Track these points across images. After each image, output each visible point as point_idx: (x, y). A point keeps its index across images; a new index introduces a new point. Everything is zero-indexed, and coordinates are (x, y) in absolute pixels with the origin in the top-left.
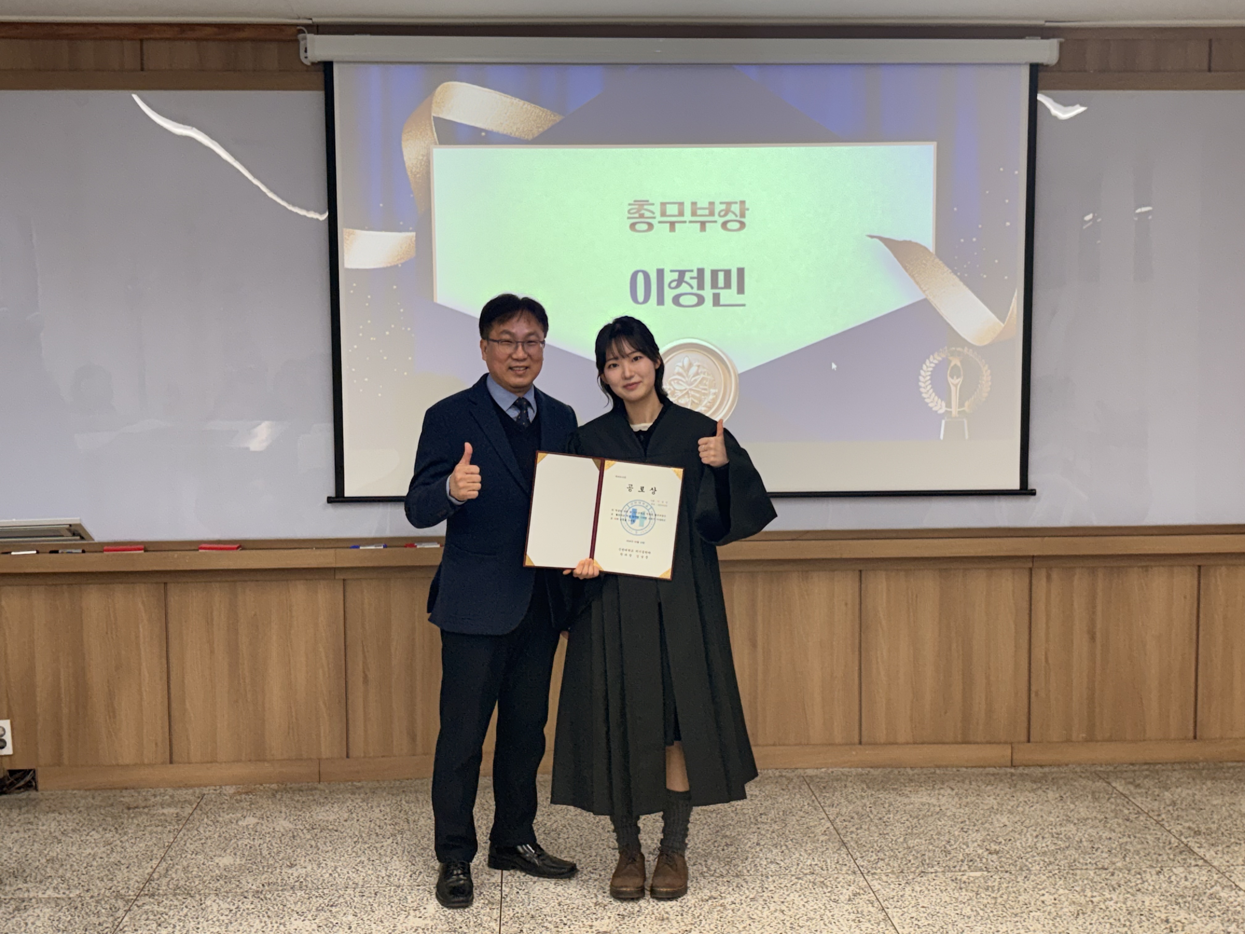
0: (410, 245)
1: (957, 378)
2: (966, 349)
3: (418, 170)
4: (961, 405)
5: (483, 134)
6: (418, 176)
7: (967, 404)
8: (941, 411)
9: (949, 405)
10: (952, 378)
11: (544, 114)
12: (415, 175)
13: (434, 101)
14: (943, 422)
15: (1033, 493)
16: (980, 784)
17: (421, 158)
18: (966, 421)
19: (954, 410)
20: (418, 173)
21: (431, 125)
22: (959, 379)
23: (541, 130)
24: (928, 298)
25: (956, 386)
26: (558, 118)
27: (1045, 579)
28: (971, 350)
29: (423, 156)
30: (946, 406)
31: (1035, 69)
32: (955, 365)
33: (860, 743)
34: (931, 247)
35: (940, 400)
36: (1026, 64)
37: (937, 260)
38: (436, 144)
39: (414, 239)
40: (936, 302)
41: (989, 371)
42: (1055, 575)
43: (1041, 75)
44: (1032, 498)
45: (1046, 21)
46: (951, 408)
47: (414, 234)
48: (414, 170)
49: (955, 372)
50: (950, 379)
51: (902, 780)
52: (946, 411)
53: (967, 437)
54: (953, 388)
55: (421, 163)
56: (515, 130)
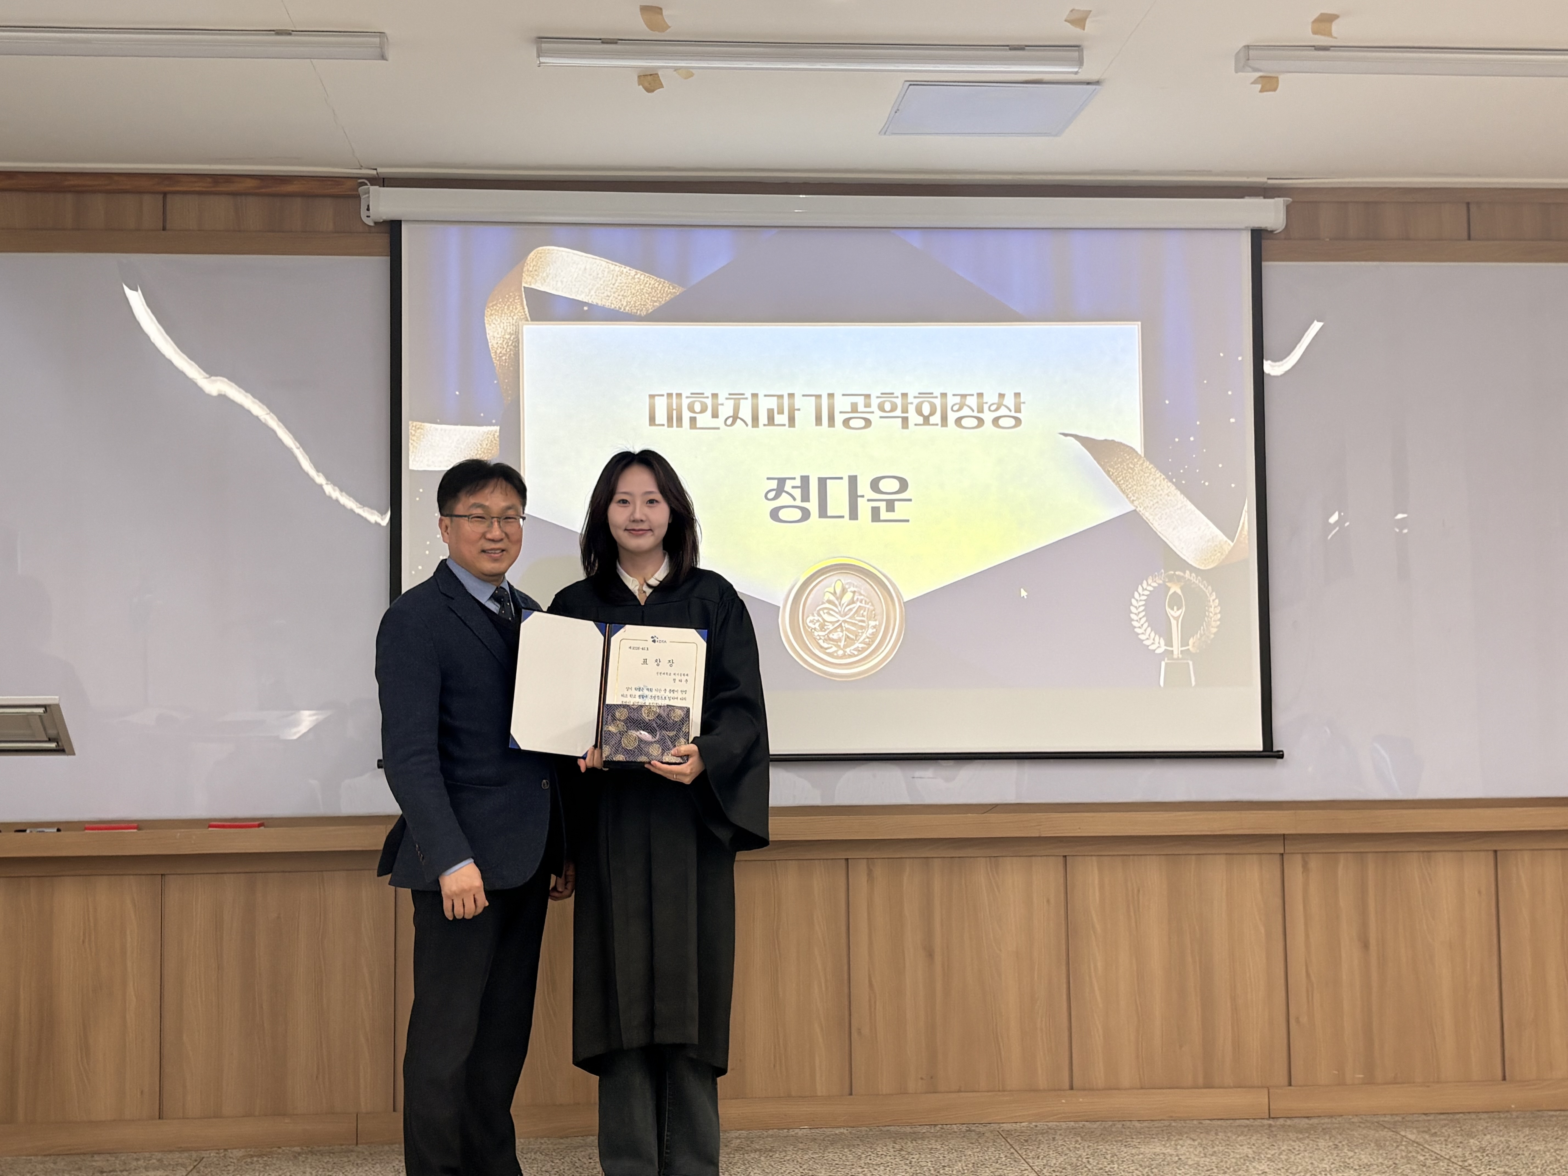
0: (492, 441)
1: (1178, 610)
2: (1188, 572)
3: (504, 351)
4: (1184, 643)
5: (586, 308)
6: (504, 358)
7: (1191, 641)
8: (1159, 651)
9: (1169, 643)
10: (1173, 609)
11: (661, 286)
12: (500, 357)
13: (525, 269)
14: (1163, 664)
15: (1280, 755)
16: (1229, 1134)
17: (507, 336)
18: (1191, 663)
19: (1176, 648)
20: (504, 355)
21: (521, 296)
22: (1180, 611)
23: (657, 304)
24: (1138, 510)
25: (1177, 619)
26: (678, 291)
27: (1299, 870)
28: (1193, 575)
29: (510, 334)
30: (1166, 645)
31: (1258, 236)
32: (1175, 593)
33: (1072, 1088)
34: (1139, 449)
35: (1157, 637)
36: (1246, 229)
37: (1147, 463)
38: (527, 320)
39: (498, 434)
40: (1147, 515)
41: (1217, 601)
42: (1314, 863)
43: (1266, 244)
44: (1280, 760)
45: (1268, 179)
46: (1172, 646)
47: (498, 428)
48: (498, 352)
49: (1175, 601)
50: (1168, 610)
51: (1128, 1133)
52: (1165, 650)
53: (1193, 683)
54: (1174, 622)
55: (507, 343)
56: (625, 304)
